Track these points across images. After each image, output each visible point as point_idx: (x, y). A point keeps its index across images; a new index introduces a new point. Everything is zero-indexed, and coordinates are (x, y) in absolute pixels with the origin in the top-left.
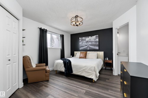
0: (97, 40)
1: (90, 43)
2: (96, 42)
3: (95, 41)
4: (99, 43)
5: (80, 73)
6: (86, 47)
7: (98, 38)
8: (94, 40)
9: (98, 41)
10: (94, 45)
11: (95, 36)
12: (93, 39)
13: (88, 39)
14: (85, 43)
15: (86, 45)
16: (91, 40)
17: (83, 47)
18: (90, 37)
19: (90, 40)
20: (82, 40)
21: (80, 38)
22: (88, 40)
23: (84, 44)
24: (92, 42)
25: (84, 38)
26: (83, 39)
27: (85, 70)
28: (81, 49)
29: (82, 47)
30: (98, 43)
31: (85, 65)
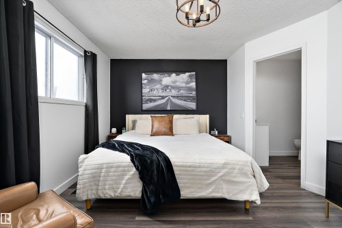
0: (193, 85)
1: (174, 92)
2: (190, 89)
3: (186, 87)
4: (197, 94)
5: (210, 190)
6: (164, 101)
7: (194, 80)
8: (184, 85)
9: (195, 87)
10: (186, 98)
11: (187, 74)
12: (183, 82)
13: (167, 80)
14: (160, 91)
15: (163, 98)
16: (178, 84)
17: (155, 100)
18: (174, 75)
19: (175, 82)
20: (151, 81)
21: (144, 75)
22: (168, 84)
23: (155, 93)
24: (179, 88)
25: (156, 76)
26: (152, 79)
27: (226, 178)
28: (145, 106)
29: (151, 101)
30: (194, 93)
31: (223, 162)
